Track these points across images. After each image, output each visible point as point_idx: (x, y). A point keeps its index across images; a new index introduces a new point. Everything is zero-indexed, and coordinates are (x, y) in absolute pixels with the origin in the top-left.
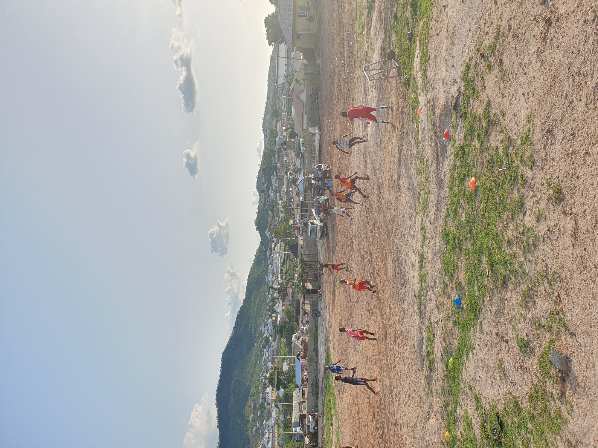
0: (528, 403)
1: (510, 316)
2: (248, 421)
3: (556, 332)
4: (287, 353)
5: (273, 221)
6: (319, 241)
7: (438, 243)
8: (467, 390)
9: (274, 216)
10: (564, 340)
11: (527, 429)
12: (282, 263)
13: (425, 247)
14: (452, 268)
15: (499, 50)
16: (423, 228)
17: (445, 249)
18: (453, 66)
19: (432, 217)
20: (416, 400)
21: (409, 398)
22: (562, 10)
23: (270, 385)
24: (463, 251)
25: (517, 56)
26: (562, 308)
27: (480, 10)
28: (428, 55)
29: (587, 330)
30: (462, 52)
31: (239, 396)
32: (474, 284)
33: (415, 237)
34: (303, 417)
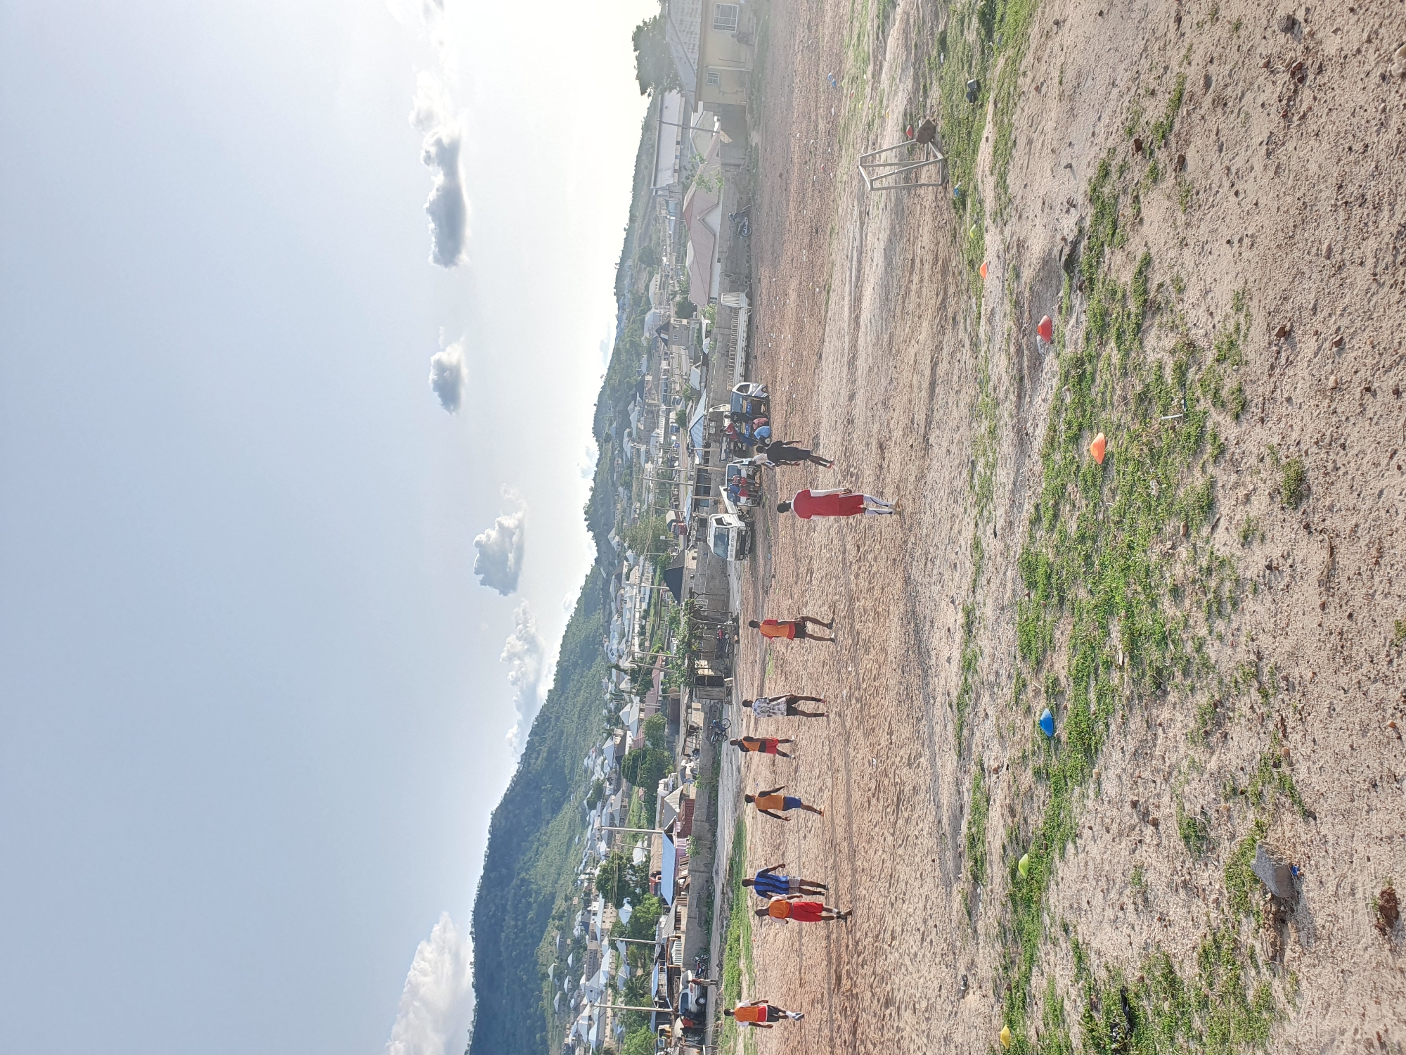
0: (1197, 970)
1: (1167, 765)
2: (545, 976)
3: (1270, 807)
4: (644, 822)
5: (628, 510)
6: (733, 565)
7: (1009, 585)
8: (1057, 931)
9: (630, 498)
10: (1289, 826)
11: (1190, 1029)
12: (645, 611)
13: (979, 591)
14: (1040, 644)
15: (1179, 133)
16: (976, 545)
17: (1027, 598)
18: (1069, 166)
19: (1001, 523)
20: (939, 950)
21: (922, 943)
22: (1331, 46)
23: (601, 896)
24: (1068, 605)
25: (1221, 151)
26: (1287, 753)
27: (1140, 37)
28: (1013, 137)
29: (1342, 807)
30: (1093, 134)
31: (526, 917)
32: (1088, 683)
33: (958, 566)
34: (673, 974)
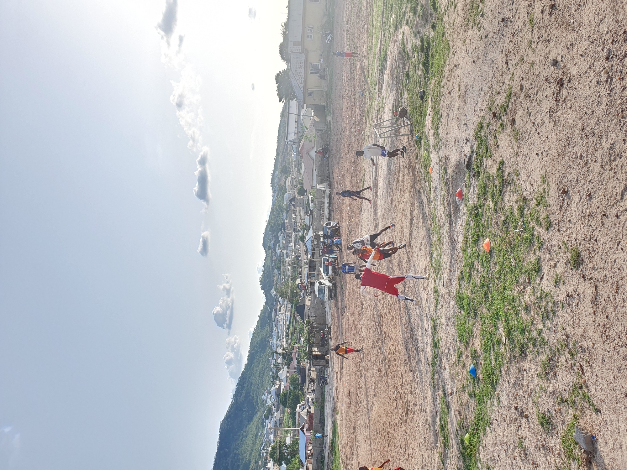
1: (530, 389)
3: (579, 408)
4: (291, 425)
5: (279, 280)
6: (327, 303)
7: (451, 307)
9: (280, 274)
10: (589, 417)
12: (288, 325)
13: (438, 311)
14: (467, 335)
15: (511, 109)
16: (436, 291)
17: (460, 314)
18: (465, 124)
19: (446, 280)
22: (574, 71)
23: (272, 460)
24: (478, 316)
25: (530, 116)
26: (585, 382)
27: (491, 70)
28: (440, 113)
29: (612, 406)
30: (475, 111)
32: (490, 352)
33: (428, 300)
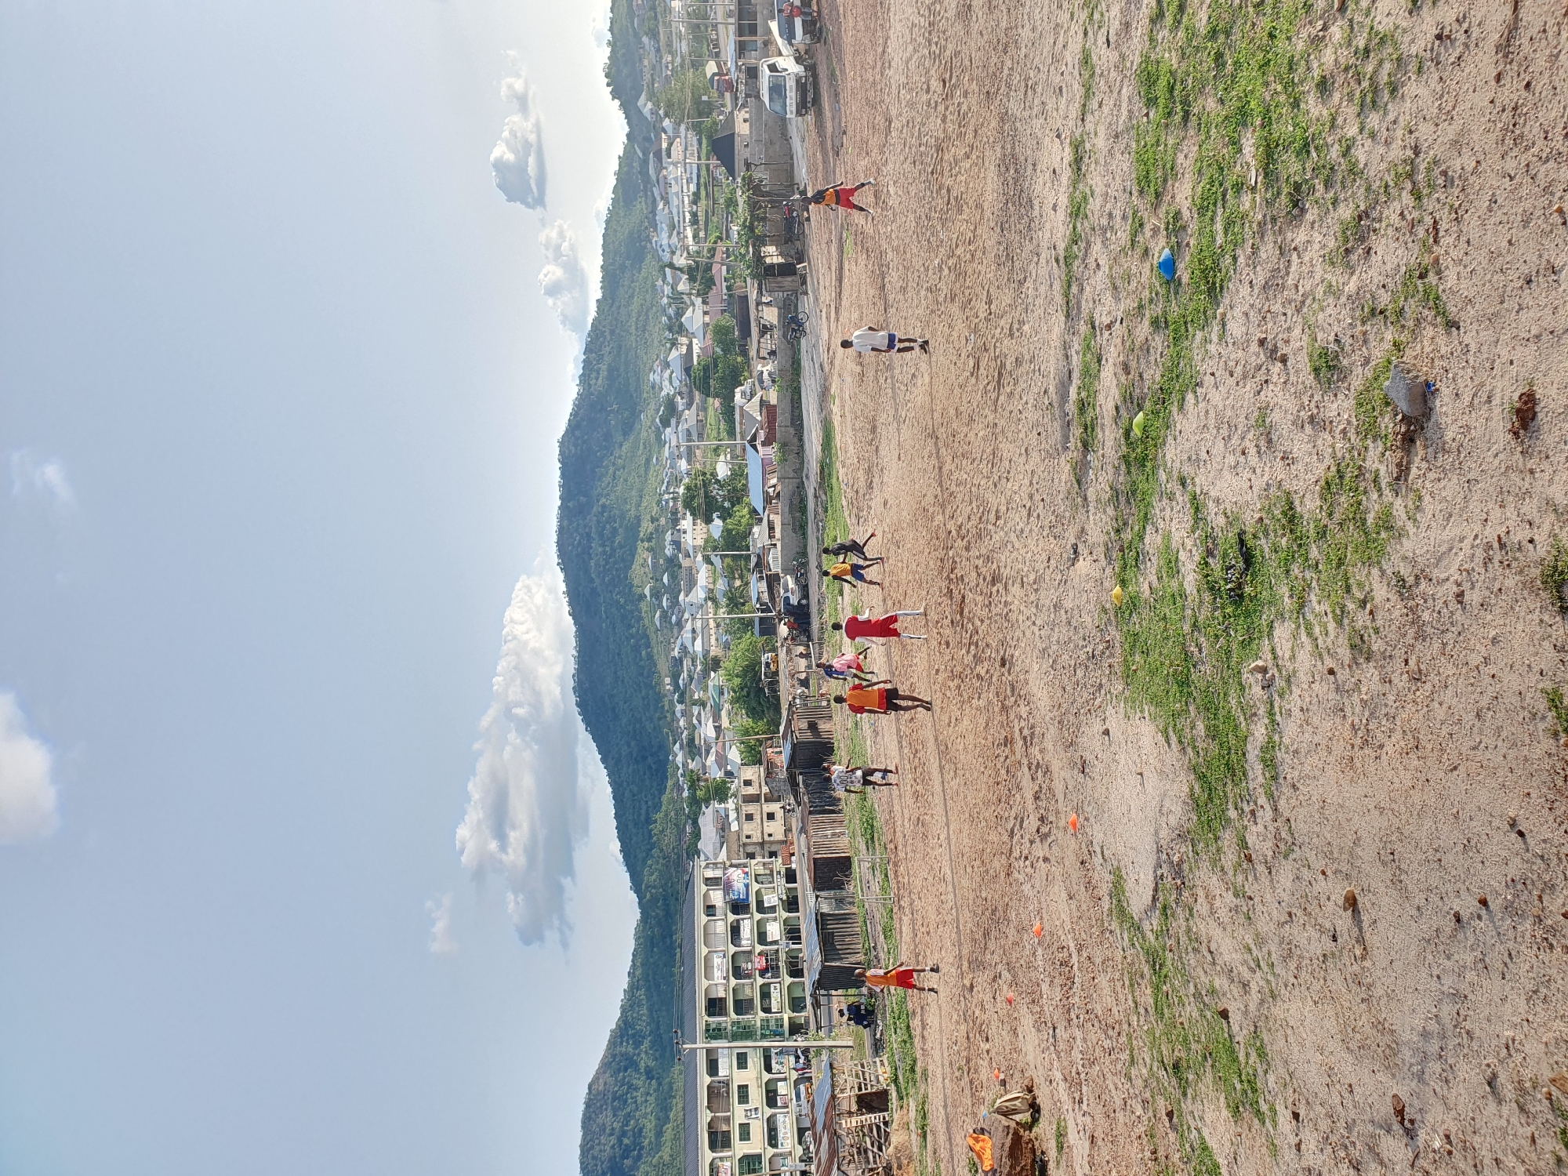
0: (1318, 503)
1: (1300, 293)
2: (642, 597)
3: (1411, 323)
4: (724, 434)
5: (658, 68)
6: (794, 123)
7: (1124, 105)
8: (1174, 486)
9: (658, 50)
10: (1432, 339)
11: (1307, 560)
12: (694, 194)
13: (1089, 118)
14: (1160, 174)
16: (1086, 60)
17: (1145, 119)
19: (1115, 25)
20: (1046, 523)
21: (1029, 519)
23: (688, 514)
24: (1193, 120)
26: (1437, 260)
29: (1490, 311)
31: (614, 542)
32: (1214, 212)
33: (1064, 90)
34: (773, 581)
